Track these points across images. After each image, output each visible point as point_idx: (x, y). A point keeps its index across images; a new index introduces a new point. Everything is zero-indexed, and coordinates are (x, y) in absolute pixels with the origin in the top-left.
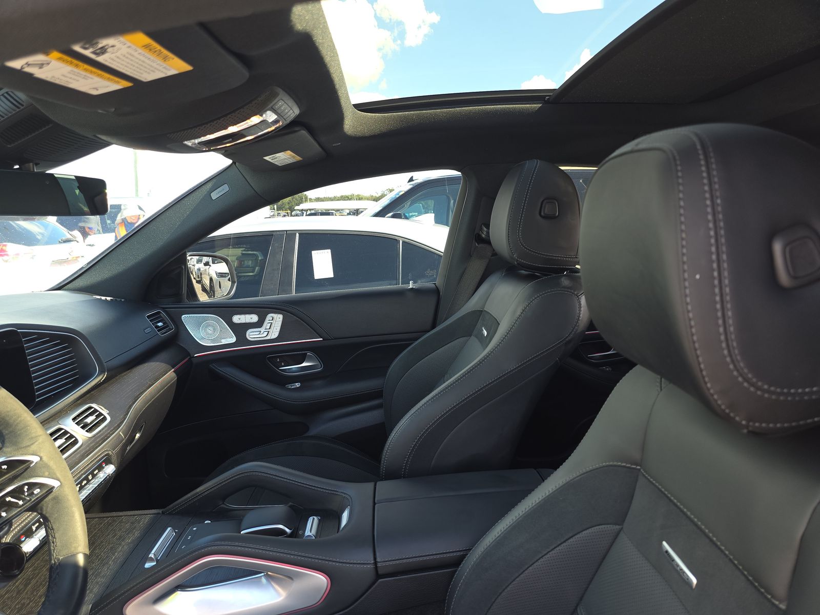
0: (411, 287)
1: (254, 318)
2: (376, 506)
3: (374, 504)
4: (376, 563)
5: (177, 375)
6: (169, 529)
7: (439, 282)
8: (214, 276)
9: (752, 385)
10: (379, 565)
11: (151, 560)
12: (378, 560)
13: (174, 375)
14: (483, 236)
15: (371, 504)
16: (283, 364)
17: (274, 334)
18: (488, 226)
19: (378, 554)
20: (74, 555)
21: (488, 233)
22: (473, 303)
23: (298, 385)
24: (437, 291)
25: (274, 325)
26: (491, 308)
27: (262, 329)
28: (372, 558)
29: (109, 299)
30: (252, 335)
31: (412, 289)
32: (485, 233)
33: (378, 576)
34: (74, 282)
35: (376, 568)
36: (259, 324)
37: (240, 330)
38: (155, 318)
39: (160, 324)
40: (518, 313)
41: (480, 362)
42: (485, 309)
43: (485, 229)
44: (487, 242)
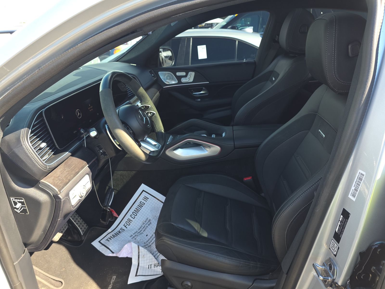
0: (244, 61)
1: (184, 74)
2: (234, 131)
3: (233, 131)
4: (234, 145)
5: (160, 93)
6: (171, 136)
7: (256, 59)
8: (164, 57)
9: (339, 81)
10: (235, 145)
11: (169, 142)
12: (235, 144)
13: (159, 93)
14: (276, 39)
15: (232, 131)
16: (194, 92)
17: (191, 80)
18: (279, 35)
19: (235, 142)
20: (161, 130)
21: (278, 38)
22: (270, 68)
23: (199, 100)
24: (254, 63)
25: (191, 77)
26: (277, 70)
27: (187, 78)
28: (233, 143)
29: (135, 65)
30: (183, 80)
31: (245, 62)
32: (277, 38)
33: (235, 148)
34: (122, 59)
35: (234, 146)
36: (186, 76)
37: (179, 78)
38: (151, 72)
39: (153, 75)
40: (287, 70)
41: (271, 88)
42: (275, 70)
43: (277, 37)
44: (278, 42)
